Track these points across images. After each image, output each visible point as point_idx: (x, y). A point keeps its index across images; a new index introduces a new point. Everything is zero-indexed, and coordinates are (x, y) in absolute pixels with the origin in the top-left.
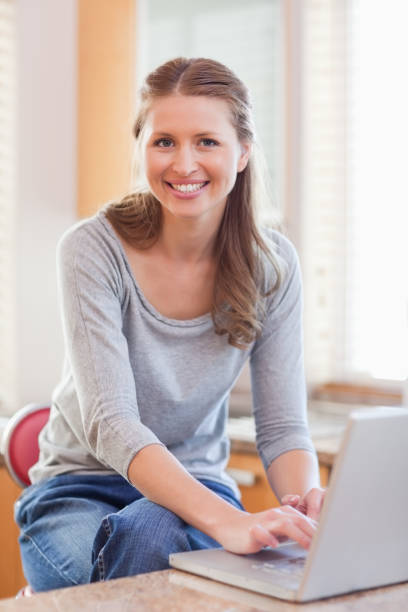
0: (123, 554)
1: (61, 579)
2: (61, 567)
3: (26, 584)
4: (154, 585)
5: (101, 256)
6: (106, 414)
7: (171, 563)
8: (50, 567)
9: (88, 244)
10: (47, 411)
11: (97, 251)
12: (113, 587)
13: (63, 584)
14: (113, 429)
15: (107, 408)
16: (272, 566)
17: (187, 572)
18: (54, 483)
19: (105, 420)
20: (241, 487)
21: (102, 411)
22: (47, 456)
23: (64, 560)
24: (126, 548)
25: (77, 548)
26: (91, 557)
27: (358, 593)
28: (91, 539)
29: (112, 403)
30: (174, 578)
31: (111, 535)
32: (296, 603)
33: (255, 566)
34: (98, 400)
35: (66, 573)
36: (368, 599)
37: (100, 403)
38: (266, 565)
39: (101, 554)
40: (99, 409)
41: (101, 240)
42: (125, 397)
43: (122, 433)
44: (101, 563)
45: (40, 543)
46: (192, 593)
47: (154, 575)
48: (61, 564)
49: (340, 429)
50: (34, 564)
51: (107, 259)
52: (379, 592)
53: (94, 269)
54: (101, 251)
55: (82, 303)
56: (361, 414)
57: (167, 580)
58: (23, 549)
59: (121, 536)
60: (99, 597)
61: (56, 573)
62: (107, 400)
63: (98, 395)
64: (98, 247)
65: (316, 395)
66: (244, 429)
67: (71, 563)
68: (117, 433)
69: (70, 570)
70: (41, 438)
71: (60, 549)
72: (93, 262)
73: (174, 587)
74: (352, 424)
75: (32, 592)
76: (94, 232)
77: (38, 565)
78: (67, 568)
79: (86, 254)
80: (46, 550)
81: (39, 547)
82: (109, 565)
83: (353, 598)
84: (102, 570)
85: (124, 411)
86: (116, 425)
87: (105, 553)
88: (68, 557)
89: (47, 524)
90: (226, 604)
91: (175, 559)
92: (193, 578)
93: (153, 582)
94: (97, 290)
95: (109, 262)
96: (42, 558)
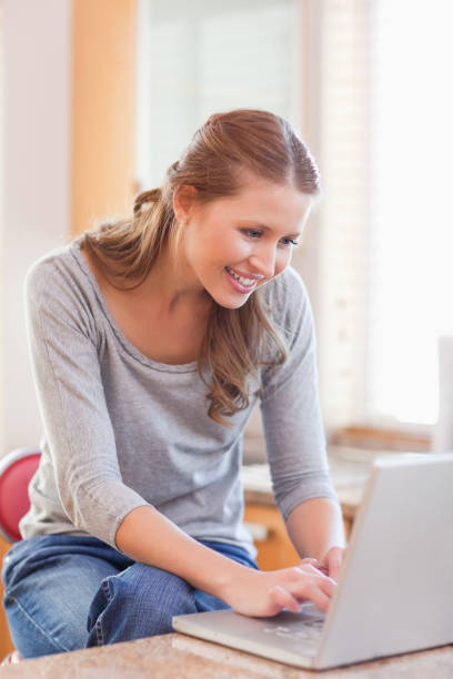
0: (125, 621)
1: (51, 645)
2: (51, 633)
3: (13, 649)
4: (156, 651)
5: (68, 295)
6: (81, 481)
7: (174, 626)
8: (38, 632)
9: (56, 281)
10: (37, 456)
11: (63, 290)
12: (110, 652)
13: (53, 650)
14: (91, 496)
15: (83, 473)
16: (286, 630)
17: (192, 637)
18: (48, 542)
19: (82, 487)
20: (256, 543)
21: (77, 476)
22: (39, 510)
23: (55, 625)
24: (128, 614)
25: (70, 612)
26: (86, 622)
27: (382, 660)
28: (87, 603)
29: (88, 466)
30: (178, 643)
31: (111, 600)
32: (313, 671)
33: (267, 629)
34: (72, 462)
35: (56, 639)
36: (393, 666)
37: (74, 467)
38: (280, 628)
39: (99, 620)
40: (73, 474)
41: (69, 277)
42: (103, 457)
43: (101, 500)
44: (99, 631)
45: (26, 605)
46: (198, 659)
47: (157, 640)
48: (51, 629)
49: (362, 478)
50: (21, 629)
51: (74, 297)
52: (405, 658)
53: (60, 310)
54: (69, 290)
55: (50, 349)
56: (385, 461)
57: (170, 645)
58: (9, 613)
59: (122, 601)
60: (93, 664)
61: (46, 639)
62: (81, 463)
63: (71, 456)
64: (65, 285)
65: (335, 440)
66: (258, 478)
67: (63, 629)
68: (96, 501)
69: (61, 636)
70: (31, 489)
71: (50, 612)
72: (59, 303)
73: (178, 653)
74: (375, 473)
75: (20, 659)
76: (62, 268)
77: (25, 630)
78: (57, 634)
79: (51, 293)
80: (34, 614)
81: (26, 610)
82: (109, 632)
83: (376, 665)
84: (100, 638)
85: (102, 473)
86: (95, 492)
87: (105, 618)
88: (59, 622)
89: (35, 584)
90: (235, 671)
91: (179, 622)
92: (199, 642)
93: (154, 647)
94: (65, 334)
95: (77, 301)
96: (30, 622)
